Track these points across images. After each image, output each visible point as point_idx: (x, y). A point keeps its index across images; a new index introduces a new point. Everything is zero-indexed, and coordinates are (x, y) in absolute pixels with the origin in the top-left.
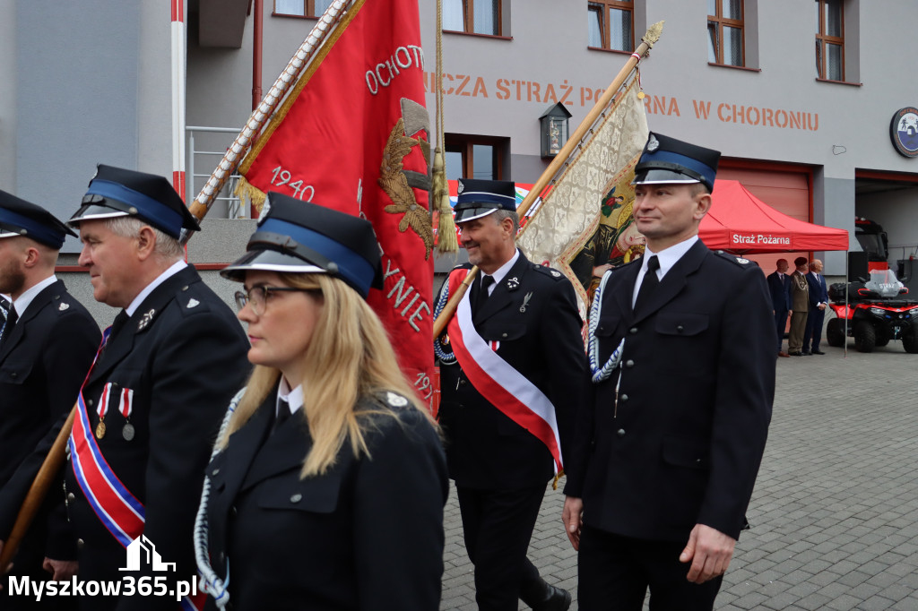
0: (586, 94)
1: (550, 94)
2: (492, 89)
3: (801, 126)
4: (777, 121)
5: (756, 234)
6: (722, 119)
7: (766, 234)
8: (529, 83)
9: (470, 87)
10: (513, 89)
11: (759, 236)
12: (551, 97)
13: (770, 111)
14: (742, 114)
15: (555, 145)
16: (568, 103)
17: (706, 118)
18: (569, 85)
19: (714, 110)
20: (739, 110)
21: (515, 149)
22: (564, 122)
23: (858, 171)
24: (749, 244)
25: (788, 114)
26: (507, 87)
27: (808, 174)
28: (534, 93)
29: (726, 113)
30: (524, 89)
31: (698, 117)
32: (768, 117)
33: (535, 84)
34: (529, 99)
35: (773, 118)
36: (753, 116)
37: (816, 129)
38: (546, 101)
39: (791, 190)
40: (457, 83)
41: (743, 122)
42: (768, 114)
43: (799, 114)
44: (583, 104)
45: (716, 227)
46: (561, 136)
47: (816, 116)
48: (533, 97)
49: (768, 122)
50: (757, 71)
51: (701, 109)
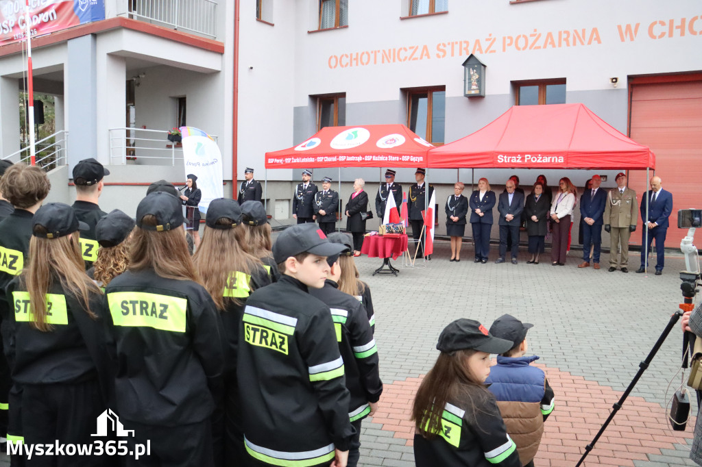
0: (508, 41)
1: (477, 47)
2: (433, 51)
5: (523, 154)
7: (534, 154)
9: (418, 54)
10: (448, 49)
11: (526, 156)
15: (475, 87)
17: (632, 39)
19: (643, 30)
21: (448, 93)
26: (444, 48)
28: (465, 48)
30: (457, 47)
31: (623, 40)
34: (461, 54)
40: (410, 52)
44: (504, 50)
48: (464, 52)
51: (627, 32)
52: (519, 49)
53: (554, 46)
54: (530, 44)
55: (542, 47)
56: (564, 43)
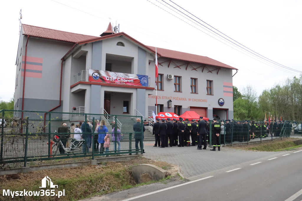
2: (161, 98)
4: (201, 101)
7: (198, 119)
9: (158, 98)
10: (164, 98)
14: (195, 100)
16: (171, 100)
18: (171, 97)
19: (191, 100)
22: (171, 102)
23: (213, 108)
27: (206, 109)
29: (193, 100)
32: (199, 100)
33: (167, 97)
36: (197, 100)
37: (207, 102)
39: (203, 111)
44: (173, 100)
45: (192, 118)
46: (170, 104)
47: (207, 100)
50: (198, 94)
51: (190, 100)
52: (175, 100)
53: (180, 100)
56: (182, 100)
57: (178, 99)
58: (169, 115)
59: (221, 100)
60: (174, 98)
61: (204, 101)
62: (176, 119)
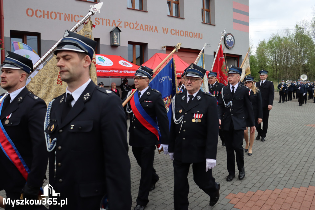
0: (126, 24)
1: (114, 24)
2: (93, 21)
3: (197, 38)
4: (190, 35)
6: (172, 34)
8: (106, 20)
10: (101, 21)
12: (114, 25)
13: (187, 32)
14: (178, 33)
15: (116, 41)
16: (120, 27)
17: (167, 33)
18: (120, 21)
19: (169, 31)
20: (177, 31)
21: (101, 42)
22: (119, 34)
23: (214, 52)
24: (180, 76)
25: (193, 33)
26: (99, 20)
28: (108, 23)
29: (173, 32)
30: (105, 21)
31: (164, 33)
32: (187, 34)
33: (108, 20)
34: (107, 25)
35: (188, 34)
36: (182, 33)
37: (202, 38)
38: (112, 26)
39: (194, 58)
41: (179, 35)
42: (187, 33)
43: (196, 33)
44: (125, 27)
46: (117, 39)
47: (202, 34)
48: (108, 24)
49: (187, 36)
50: (183, 19)
51: (165, 30)
52: (131, 28)
53: (143, 30)
54: (135, 27)
55: (139, 29)
56: (146, 29)
57: (139, 27)
58: (103, 60)
59: (230, 37)
60: (127, 24)
61: (198, 36)
62: (125, 72)
